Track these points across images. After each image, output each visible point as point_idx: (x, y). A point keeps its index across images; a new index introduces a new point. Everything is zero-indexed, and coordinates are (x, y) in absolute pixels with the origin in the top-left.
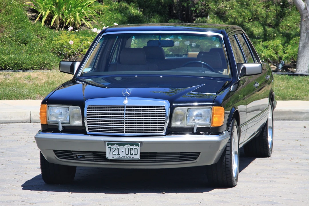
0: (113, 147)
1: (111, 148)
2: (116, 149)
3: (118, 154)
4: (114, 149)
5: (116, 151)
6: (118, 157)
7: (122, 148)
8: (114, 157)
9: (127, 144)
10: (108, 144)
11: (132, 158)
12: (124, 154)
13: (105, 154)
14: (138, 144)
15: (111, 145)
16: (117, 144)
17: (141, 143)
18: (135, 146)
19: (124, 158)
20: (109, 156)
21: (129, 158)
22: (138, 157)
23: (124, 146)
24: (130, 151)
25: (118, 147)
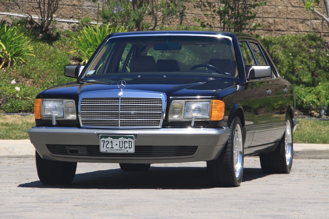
0: (107, 139)
1: (104, 141)
2: (110, 142)
3: (112, 148)
4: (108, 142)
5: (110, 144)
6: (112, 150)
7: (116, 141)
8: (108, 151)
9: (121, 137)
10: (102, 137)
11: (126, 151)
12: (118, 147)
13: (98, 147)
14: (133, 137)
15: (105, 138)
16: (111, 137)
17: (136, 135)
18: (129, 138)
19: (118, 151)
20: (103, 149)
21: (123, 151)
22: (132, 150)
23: (118, 139)
24: (124, 144)
25: (112, 140)
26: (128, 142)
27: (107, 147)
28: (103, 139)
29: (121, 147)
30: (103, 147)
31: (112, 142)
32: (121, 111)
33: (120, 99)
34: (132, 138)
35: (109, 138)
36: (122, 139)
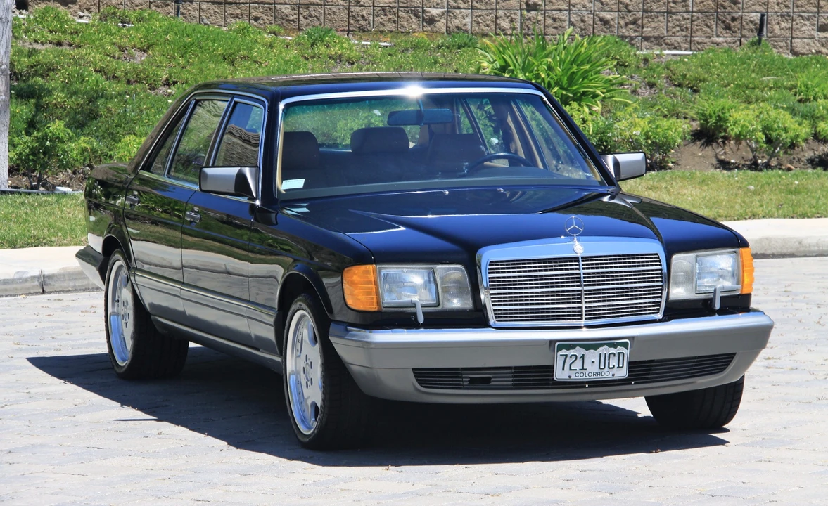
0: (572, 352)
1: (566, 356)
2: (578, 357)
3: (583, 369)
4: (574, 358)
5: (579, 363)
6: (582, 375)
7: (592, 355)
8: (573, 377)
9: (602, 345)
10: (560, 348)
11: (611, 375)
12: (595, 368)
13: (550, 369)
14: (627, 342)
15: (568, 350)
16: (581, 346)
17: (632, 338)
18: (619, 347)
19: (595, 377)
20: (560, 375)
21: (605, 376)
22: (623, 373)
23: (596, 350)
24: (609, 359)
25: (583, 351)
26: (617, 355)
27: (570, 369)
28: (564, 352)
29: (602, 366)
30: (563, 369)
31: (583, 356)
32: (585, 285)
33: (580, 260)
34: (625, 345)
35: (578, 348)
36: (606, 349)
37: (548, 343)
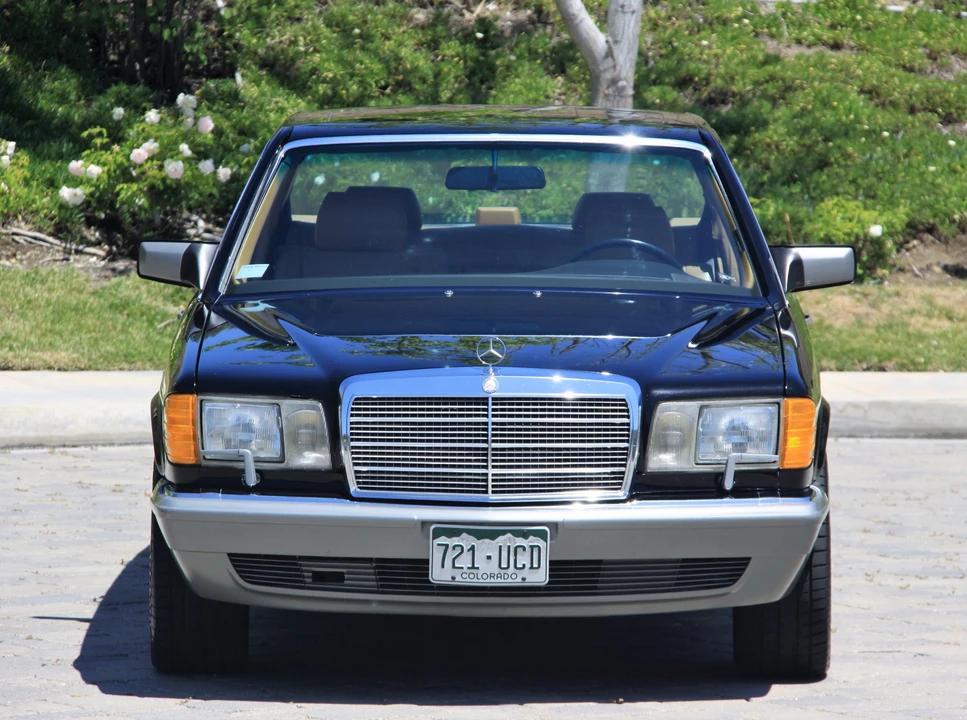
0: (455, 541)
1: (447, 546)
2: (465, 549)
3: (473, 567)
4: (458, 550)
5: (467, 556)
6: (472, 576)
7: (486, 547)
8: (458, 578)
9: (504, 533)
10: (437, 533)
11: (519, 579)
12: (492, 566)
13: (423, 565)
14: (545, 531)
15: (449, 536)
16: (470, 532)
17: (554, 526)
19: (493, 580)
20: (439, 574)
21: (510, 580)
22: (540, 577)
23: (493, 539)
24: (516, 555)
25: (472, 541)
26: (528, 549)
27: (454, 567)
28: (443, 540)
29: (504, 565)
30: (443, 566)
31: (472, 548)
34: (542, 535)
35: (464, 535)
36: (510, 539)
37: (419, 525)
